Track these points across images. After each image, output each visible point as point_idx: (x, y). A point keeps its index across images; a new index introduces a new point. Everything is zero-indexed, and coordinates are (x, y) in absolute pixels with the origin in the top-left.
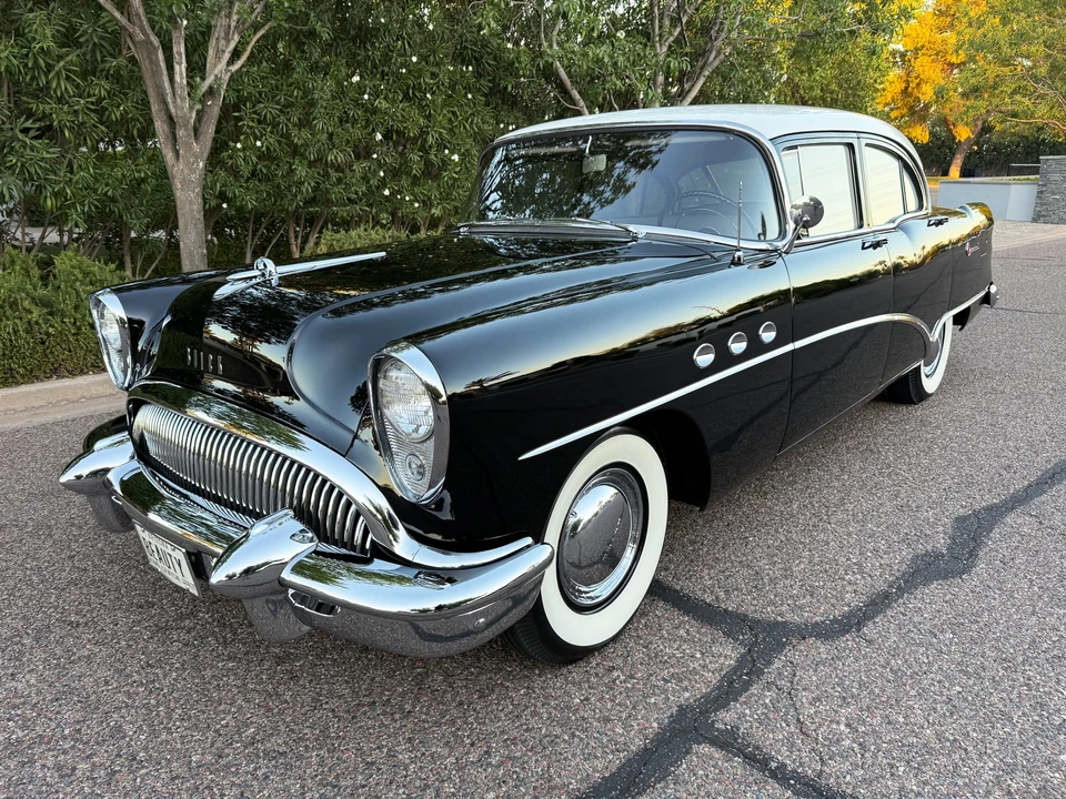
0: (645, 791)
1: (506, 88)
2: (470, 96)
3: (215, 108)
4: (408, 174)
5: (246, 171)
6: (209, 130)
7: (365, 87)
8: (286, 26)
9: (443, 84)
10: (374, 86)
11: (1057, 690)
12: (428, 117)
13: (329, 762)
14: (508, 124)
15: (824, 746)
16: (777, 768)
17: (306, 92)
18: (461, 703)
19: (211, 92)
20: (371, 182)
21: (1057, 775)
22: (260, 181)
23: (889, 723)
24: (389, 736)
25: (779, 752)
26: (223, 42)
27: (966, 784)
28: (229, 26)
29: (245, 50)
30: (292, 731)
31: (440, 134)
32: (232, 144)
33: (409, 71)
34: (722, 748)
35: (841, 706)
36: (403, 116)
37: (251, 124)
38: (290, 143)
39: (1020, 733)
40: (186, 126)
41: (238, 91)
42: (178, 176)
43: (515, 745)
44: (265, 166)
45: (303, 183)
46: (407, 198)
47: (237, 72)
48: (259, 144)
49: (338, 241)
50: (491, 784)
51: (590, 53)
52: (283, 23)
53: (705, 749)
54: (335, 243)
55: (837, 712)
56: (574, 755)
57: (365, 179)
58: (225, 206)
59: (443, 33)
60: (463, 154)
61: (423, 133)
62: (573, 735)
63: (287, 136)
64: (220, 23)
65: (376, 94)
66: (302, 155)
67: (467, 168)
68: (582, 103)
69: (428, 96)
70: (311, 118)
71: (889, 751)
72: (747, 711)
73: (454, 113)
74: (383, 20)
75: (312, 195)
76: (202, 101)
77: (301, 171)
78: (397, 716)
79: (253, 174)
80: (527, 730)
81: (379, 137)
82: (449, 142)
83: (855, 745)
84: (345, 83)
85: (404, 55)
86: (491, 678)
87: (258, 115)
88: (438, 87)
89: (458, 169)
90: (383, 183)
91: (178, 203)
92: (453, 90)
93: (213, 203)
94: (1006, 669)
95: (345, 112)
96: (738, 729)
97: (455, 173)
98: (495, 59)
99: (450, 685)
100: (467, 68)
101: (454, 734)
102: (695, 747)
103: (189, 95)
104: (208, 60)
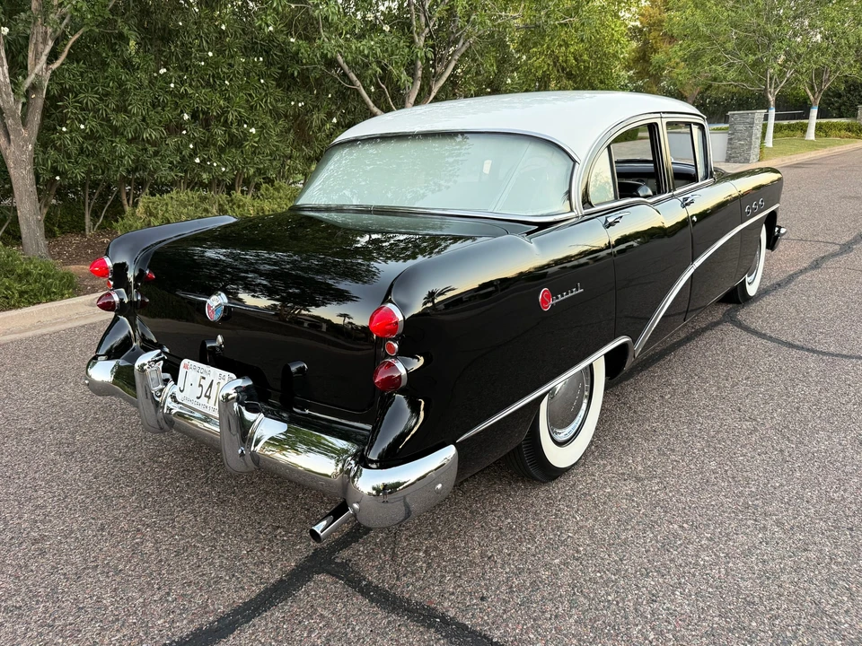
0: (269, 608)
1: (293, 74)
2: (262, 81)
3: (39, 100)
4: (215, 145)
5: (73, 149)
6: (36, 118)
7: (171, 77)
8: (97, 30)
9: (238, 73)
10: (180, 77)
11: (574, 517)
12: (228, 99)
13: (51, 610)
14: (298, 102)
15: (403, 567)
16: (366, 585)
17: (121, 84)
18: (161, 561)
19: (34, 87)
20: (184, 153)
21: (547, 573)
22: (87, 156)
23: (454, 547)
24: (101, 588)
25: (371, 575)
26: (41, 46)
27: (486, 584)
28: (46, 33)
29: (63, 51)
30: (31, 591)
31: (240, 112)
32: (58, 128)
33: (207, 64)
34: (333, 575)
35: (426, 539)
36: (205, 99)
37: (74, 111)
38: (111, 126)
39: (537, 547)
40: (13, 117)
41: (61, 84)
42: (11, 156)
43: (189, 586)
44: (91, 145)
45: (124, 157)
46: (215, 164)
47: (58, 69)
48: (82, 127)
49: (154, 203)
50: (163, 615)
51: (353, 47)
52: (94, 28)
53: (322, 577)
54: (150, 205)
55: (421, 543)
56: (228, 590)
57: (179, 150)
58: (58, 178)
59: (235, 32)
60: (261, 127)
61: (225, 112)
62: (233, 575)
63: (108, 120)
64: (37, 31)
65: (182, 83)
66: (122, 134)
67: (265, 138)
68: (358, 83)
69: (226, 82)
70: (127, 103)
71: (445, 566)
72: (361, 549)
73: (250, 95)
74: (181, 24)
75: (133, 166)
76: (27, 95)
77: (121, 148)
78: (111, 574)
79: (82, 151)
80: (200, 576)
81: (186, 117)
82: (248, 118)
83: (424, 565)
84: (155, 75)
85: (204, 50)
86: (188, 542)
87: (80, 103)
88: (234, 75)
89: (256, 139)
90: (194, 154)
91: (13, 179)
92: (248, 78)
93: (47, 176)
94: (546, 505)
95: (157, 98)
96: (350, 561)
97: (256, 142)
98: (282, 51)
99: (157, 550)
100: (258, 59)
101: (148, 583)
102: (315, 576)
103: (13, 91)
104: (29, 62)
